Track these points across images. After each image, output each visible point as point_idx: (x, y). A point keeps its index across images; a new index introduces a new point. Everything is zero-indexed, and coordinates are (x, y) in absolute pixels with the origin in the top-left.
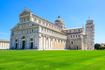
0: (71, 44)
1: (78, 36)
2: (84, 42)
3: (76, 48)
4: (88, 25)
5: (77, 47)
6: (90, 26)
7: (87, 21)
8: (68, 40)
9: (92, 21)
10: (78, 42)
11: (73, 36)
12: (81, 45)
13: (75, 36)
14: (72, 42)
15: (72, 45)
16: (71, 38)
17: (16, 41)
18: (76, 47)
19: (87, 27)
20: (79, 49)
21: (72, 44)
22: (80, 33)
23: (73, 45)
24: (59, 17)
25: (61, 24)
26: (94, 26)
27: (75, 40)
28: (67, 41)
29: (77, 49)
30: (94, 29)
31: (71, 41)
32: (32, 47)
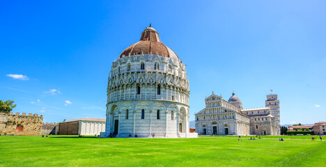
1: (265, 119)
2: (273, 126)
4: (269, 102)
5: (265, 132)
7: (268, 96)
9: (276, 96)
10: (265, 126)
11: (257, 119)
12: (269, 129)
13: (261, 119)
14: (257, 126)
16: (255, 122)
17: (204, 126)
18: (263, 131)
19: (268, 104)
20: (268, 135)
22: (267, 115)
23: (258, 129)
24: (233, 94)
25: (239, 103)
26: (279, 102)
27: (260, 124)
28: (251, 124)
29: (265, 134)
30: (279, 107)
31: (255, 125)
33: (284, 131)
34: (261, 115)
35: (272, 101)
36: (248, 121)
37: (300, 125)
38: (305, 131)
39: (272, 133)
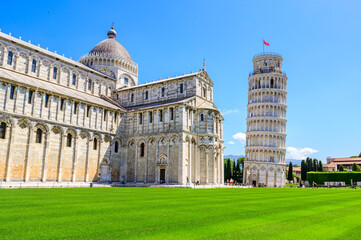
0: (138, 154)
2: (203, 148)
3: (158, 179)
4: (258, 76)
5: (163, 172)
6: (265, 79)
7: (255, 61)
8: (127, 137)
10: (165, 147)
14: (143, 146)
15: (140, 160)
16: (139, 128)
18: (158, 169)
19: (254, 84)
20: (171, 182)
21: (142, 155)
23: (144, 160)
27: (152, 135)
28: (120, 140)
29: (163, 180)
30: (283, 95)
31: (138, 140)
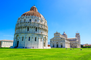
1: (75, 42)
2: (78, 45)
9: (79, 33)
11: (73, 42)
12: (77, 46)
13: (74, 42)
15: (72, 46)
17: (53, 44)
22: (76, 40)
24: (64, 32)
25: (66, 36)
26: (80, 36)
27: (74, 44)
28: (70, 44)
29: (75, 47)
30: (80, 38)
31: (72, 44)
32: (62, 47)
33: (82, 46)
34: (74, 40)
35: (78, 35)
36: (69, 42)
37: (87, 44)
38: (89, 46)
39: (78, 47)
